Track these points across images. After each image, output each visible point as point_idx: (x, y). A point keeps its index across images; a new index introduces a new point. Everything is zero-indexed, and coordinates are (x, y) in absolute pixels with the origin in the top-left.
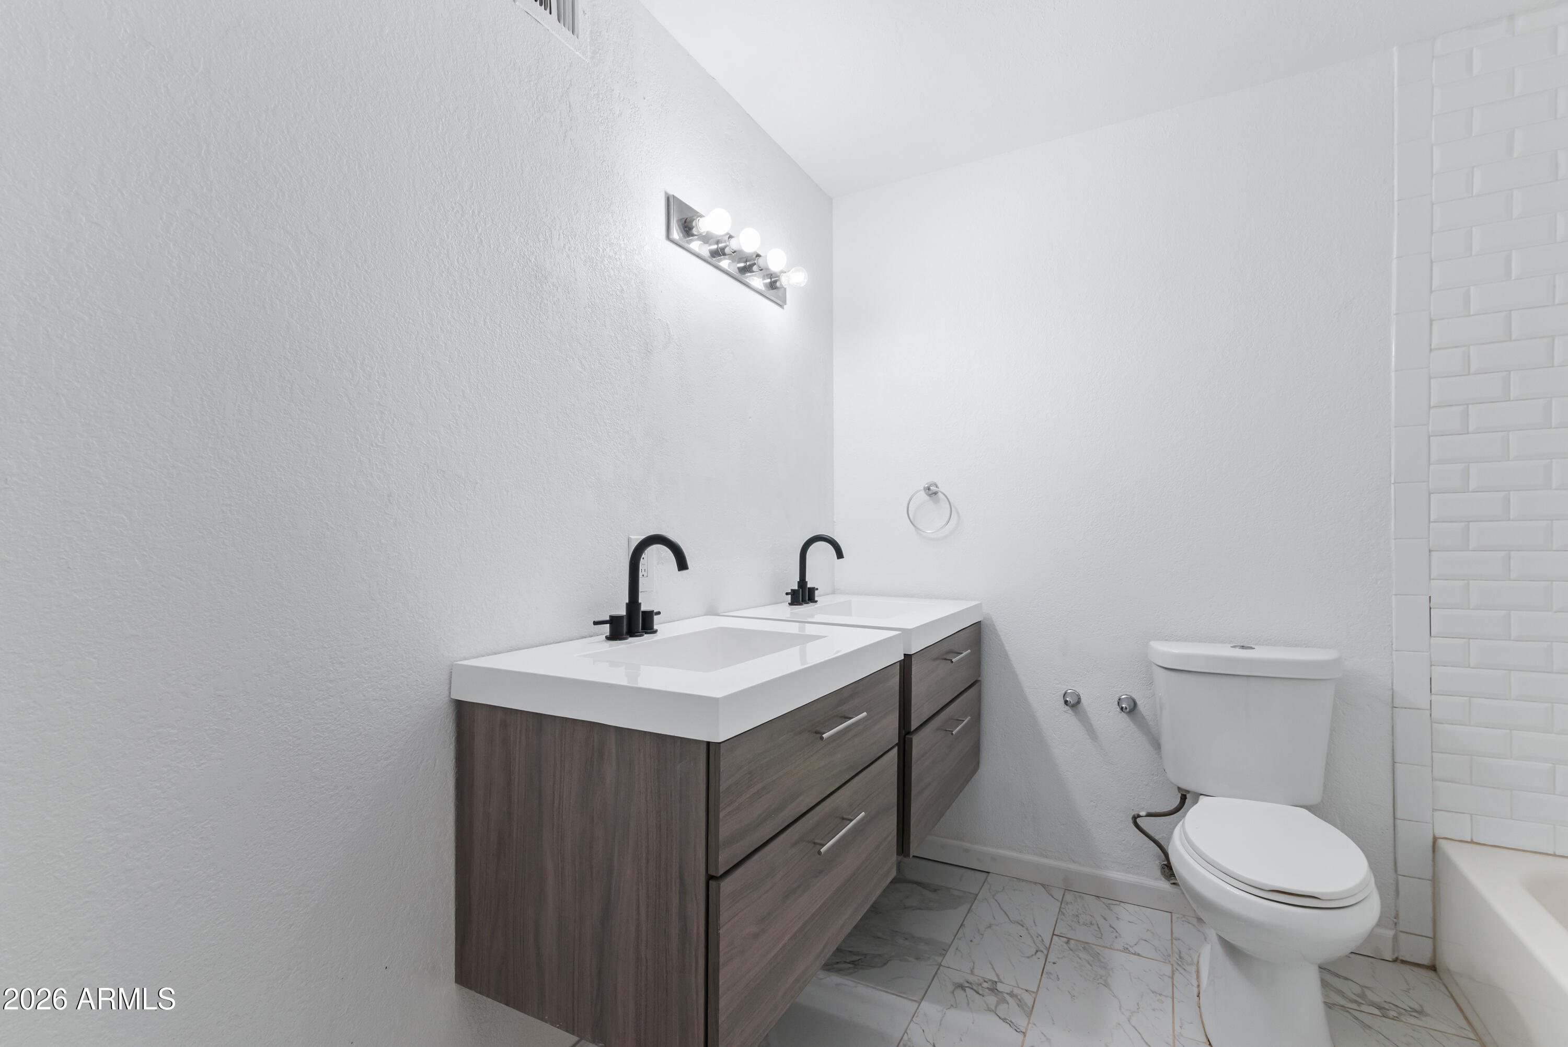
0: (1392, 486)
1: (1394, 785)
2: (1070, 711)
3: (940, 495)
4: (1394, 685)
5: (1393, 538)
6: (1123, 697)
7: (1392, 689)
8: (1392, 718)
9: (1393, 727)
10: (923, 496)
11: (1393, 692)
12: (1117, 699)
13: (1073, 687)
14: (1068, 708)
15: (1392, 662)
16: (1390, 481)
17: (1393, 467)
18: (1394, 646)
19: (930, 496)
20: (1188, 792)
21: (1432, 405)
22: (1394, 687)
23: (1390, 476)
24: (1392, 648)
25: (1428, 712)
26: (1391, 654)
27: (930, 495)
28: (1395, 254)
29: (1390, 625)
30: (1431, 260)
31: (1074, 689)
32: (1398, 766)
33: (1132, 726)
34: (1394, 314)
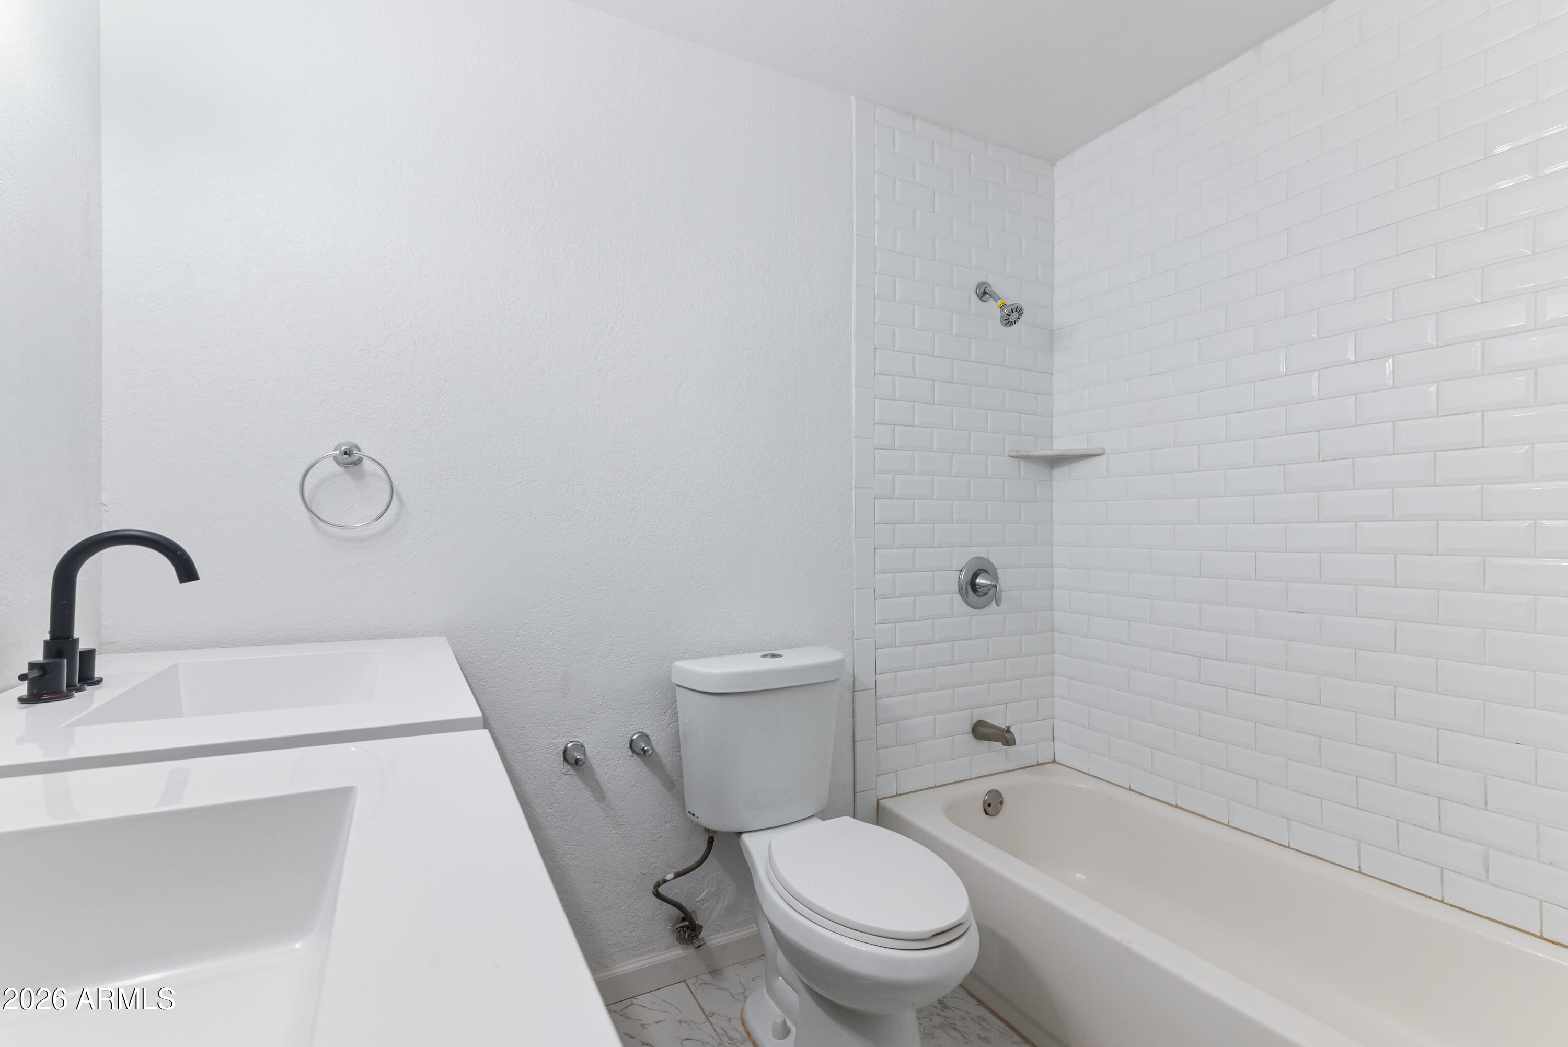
0: (854, 490)
1: (854, 763)
2: (572, 772)
3: (367, 465)
4: (855, 671)
5: (854, 537)
6: (635, 737)
7: (854, 675)
8: (853, 701)
9: (853, 709)
10: (331, 467)
11: (854, 678)
12: (628, 741)
13: (576, 736)
14: (568, 767)
15: (854, 651)
16: (852, 486)
17: (854, 473)
18: (854, 635)
19: (345, 467)
20: (715, 832)
21: (876, 422)
22: (855, 674)
23: (852, 481)
24: (853, 637)
25: (874, 690)
26: (853, 643)
27: (346, 465)
28: (854, 283)
29: (851, 617)
30: (875, 297)
31: (576, 740)
32: (858, 744)
33: (645, 769)
34: (854, 336)
